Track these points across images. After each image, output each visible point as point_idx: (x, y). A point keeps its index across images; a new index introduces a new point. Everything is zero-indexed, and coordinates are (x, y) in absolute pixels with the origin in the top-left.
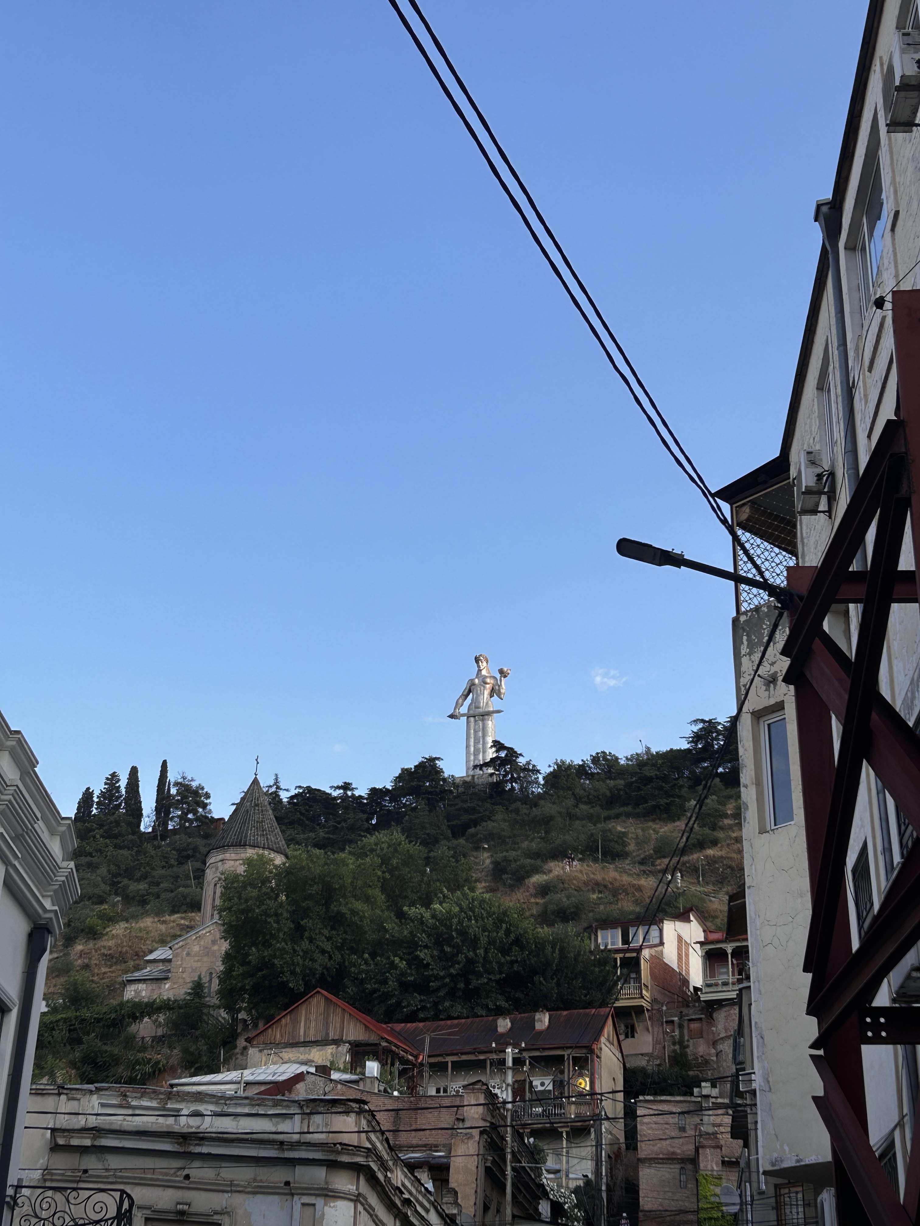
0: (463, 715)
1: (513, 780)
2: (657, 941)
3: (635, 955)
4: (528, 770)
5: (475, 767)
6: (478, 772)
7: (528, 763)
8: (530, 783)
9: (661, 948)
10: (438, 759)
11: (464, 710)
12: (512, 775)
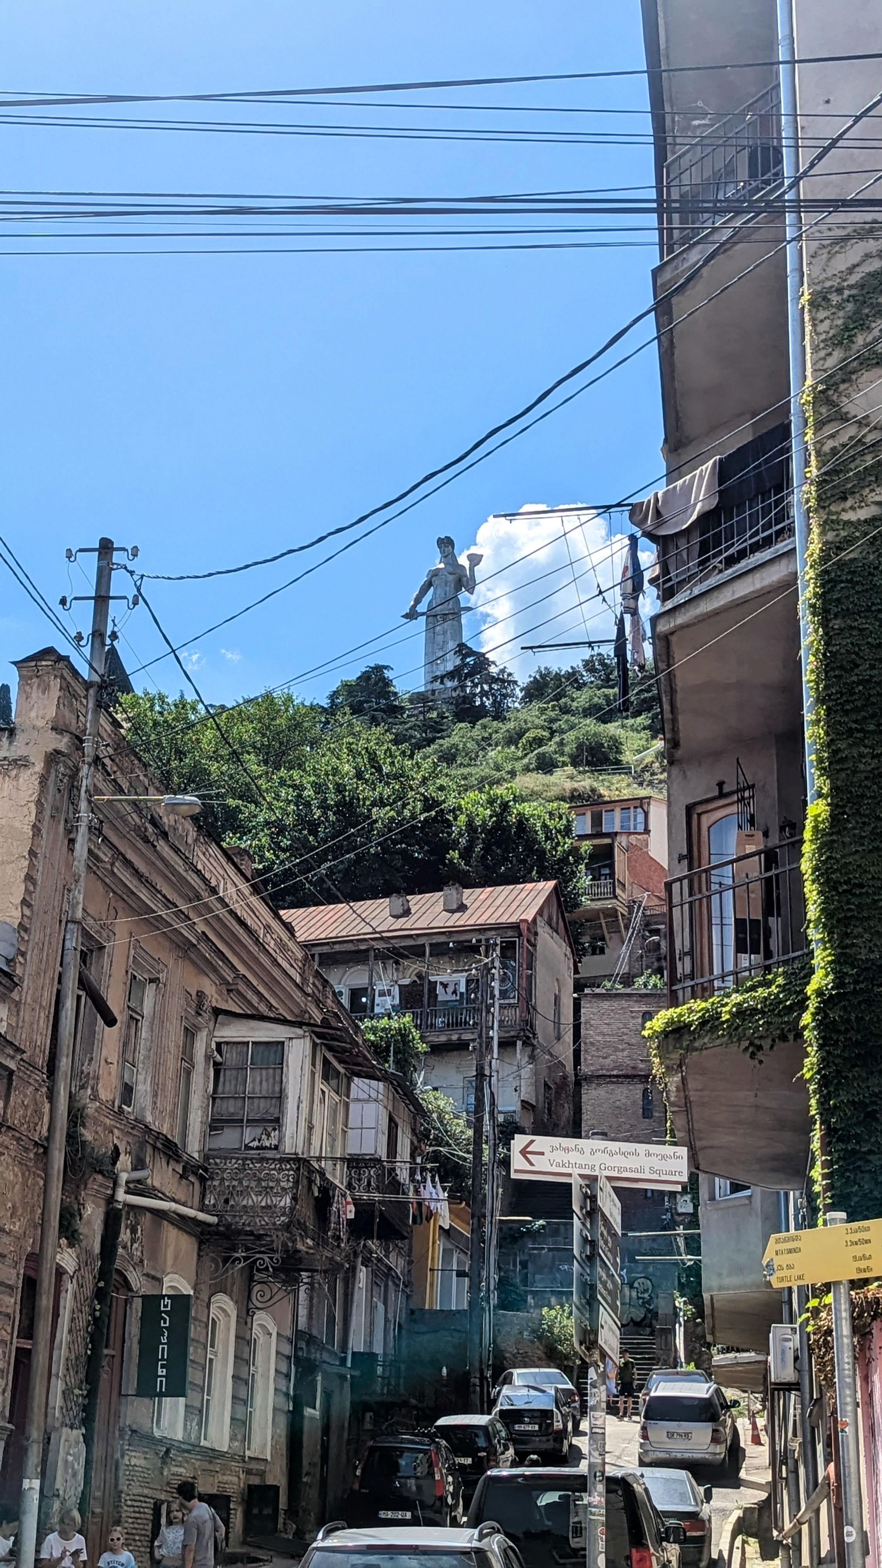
0: (423, 614)
1: (484, 694)
2: (641, 828)
3: (607, 841)
4: (503, 681)
5: (435, 679)
6: (437, 685)
7: (503, 671)
8: (505, 696)
9: (646, 836)
10: (386, 667)
11: (422, 608)
12: (482, 688)
